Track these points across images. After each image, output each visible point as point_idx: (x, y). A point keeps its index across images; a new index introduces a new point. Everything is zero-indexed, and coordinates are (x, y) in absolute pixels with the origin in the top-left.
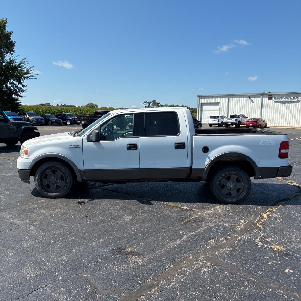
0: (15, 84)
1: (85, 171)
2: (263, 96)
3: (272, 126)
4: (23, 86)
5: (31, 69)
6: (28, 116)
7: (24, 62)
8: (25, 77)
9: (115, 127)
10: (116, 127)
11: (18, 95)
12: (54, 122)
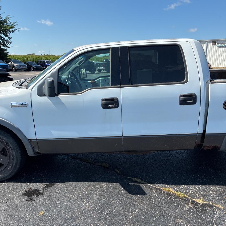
0: (2, 37)
1: (38, 142)
2: (208, 42)
3: (215, 67)
4: (9, 38)
5: (15, 24)
6: (13, 63)
7: (9, 18)
8: (11, 31)
9: (83, 71)
10: (85, 72)
11: (6, 46)
12: (35, 68)
